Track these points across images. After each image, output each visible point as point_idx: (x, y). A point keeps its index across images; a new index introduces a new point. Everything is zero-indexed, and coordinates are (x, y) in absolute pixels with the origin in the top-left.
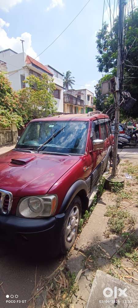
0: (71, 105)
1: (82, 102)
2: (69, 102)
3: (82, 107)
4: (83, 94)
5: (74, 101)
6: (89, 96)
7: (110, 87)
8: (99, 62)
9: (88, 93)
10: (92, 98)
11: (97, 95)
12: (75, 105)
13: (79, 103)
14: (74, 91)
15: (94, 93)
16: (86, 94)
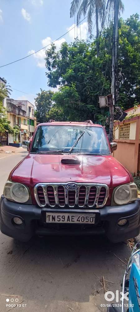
0: (14, 115)
1: (24, 113)
2: (12, 112)
3: (25, 118)
4: (24, 105)
5: (17, 111)
6: (30, 108)
7: (107, 102)
8: (49, 77)
9: (29, 105)
10: (33, 110)
11: (37, 108)
12: (18, 115)
13: (21, 114)
14: (13, 101)
15: (35, 105)
16: (27, 106)
